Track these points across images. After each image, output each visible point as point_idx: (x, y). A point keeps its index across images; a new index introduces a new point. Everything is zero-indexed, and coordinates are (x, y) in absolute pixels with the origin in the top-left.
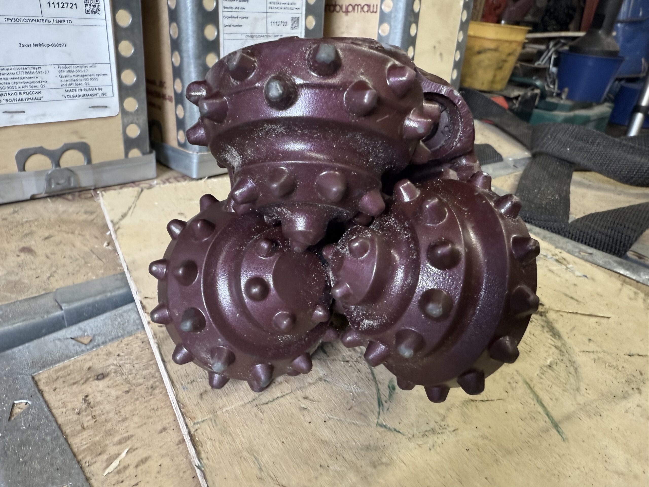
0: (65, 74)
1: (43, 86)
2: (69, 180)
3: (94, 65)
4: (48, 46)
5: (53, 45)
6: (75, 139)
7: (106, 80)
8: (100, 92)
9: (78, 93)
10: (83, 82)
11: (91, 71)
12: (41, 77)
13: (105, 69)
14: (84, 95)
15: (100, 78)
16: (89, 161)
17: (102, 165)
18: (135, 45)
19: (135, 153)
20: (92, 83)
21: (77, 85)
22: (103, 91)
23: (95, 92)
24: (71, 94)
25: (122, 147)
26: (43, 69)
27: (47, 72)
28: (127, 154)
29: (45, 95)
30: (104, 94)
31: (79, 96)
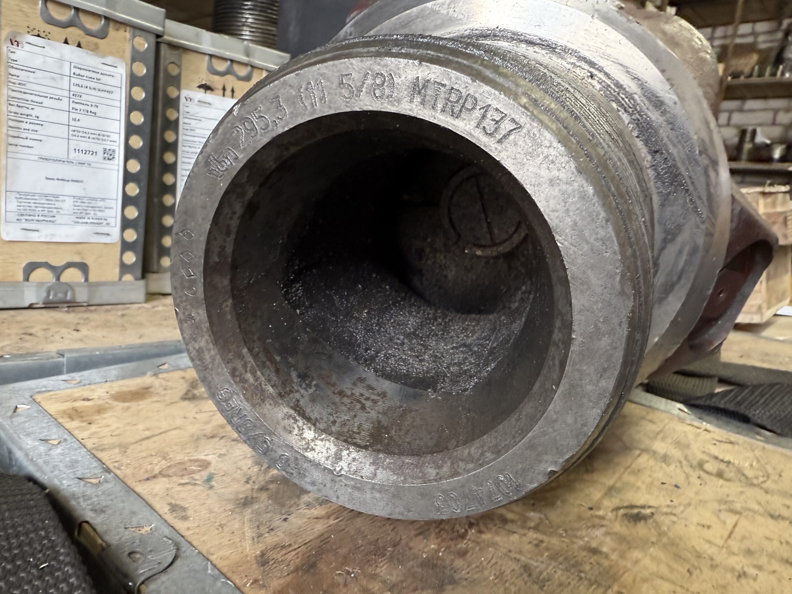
0: (78, 204)
1: (58, 212)
2: (66, 294)
3: (103, 200)
4: (68, 181)
5: (73, 181)
6: (77, 259)
7: (112, 213)
8: (105, 222)
9: (86, 220)
10: (92, 212)
11: (100, 204)
12: (58, 204)
13: (112, 203)
14: (91, 223)
15: (107, 210)
16: (86, 280)
17: (98, 284)
18: (140, 187)
19: (128, 277)
20: (99, 214)
21: (87, 214)
22: (108, 222)
23: (100, 221)
24: (80, 221)
25: (117, 270)
26: (61, 198)
27: (63, 201)
28: (120, 279)
29: (58, 219)
30: (108, 224)
31: (87, 223)
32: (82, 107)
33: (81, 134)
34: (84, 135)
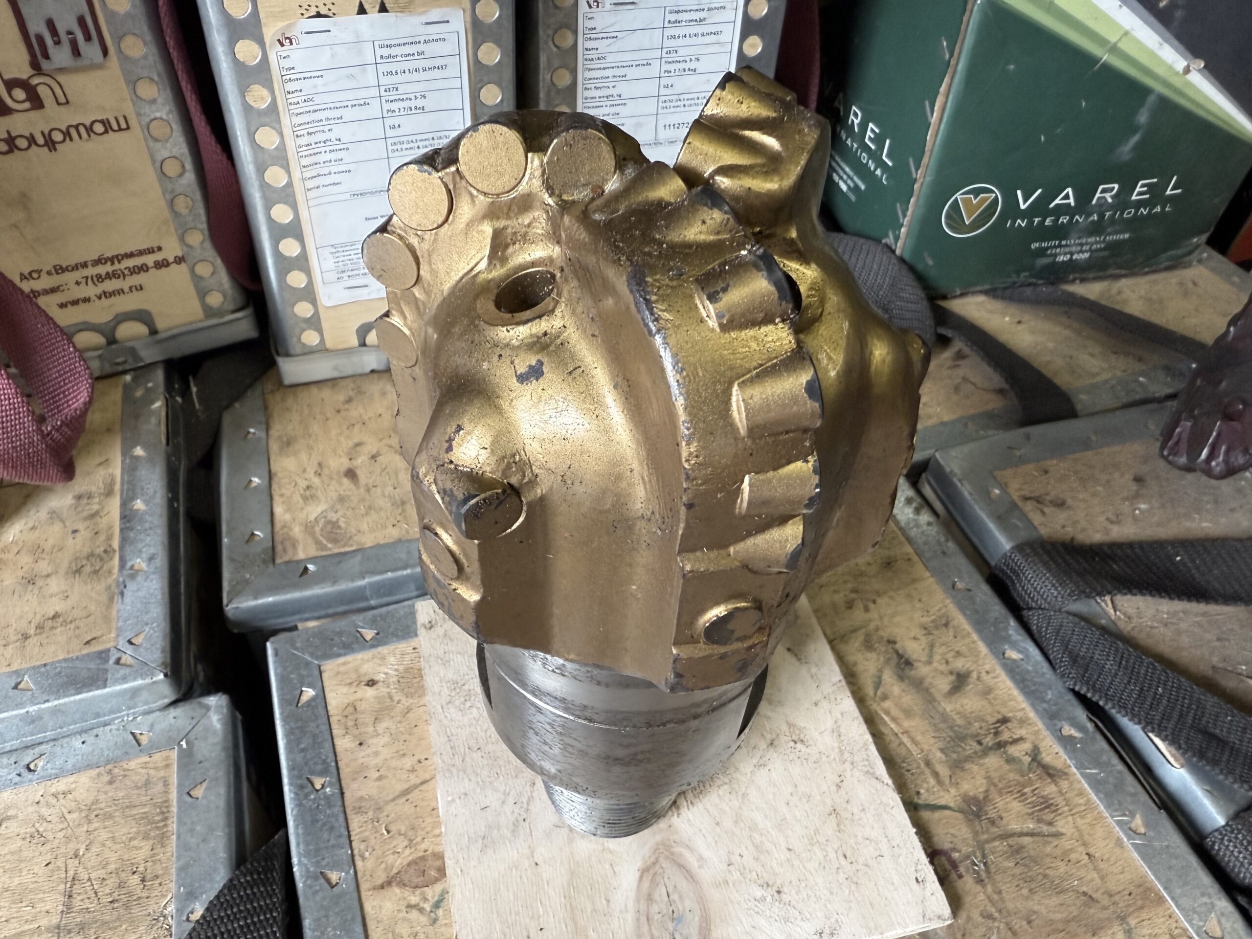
32: (401, 105)
33: (405, 146)
34: (411, 145)
